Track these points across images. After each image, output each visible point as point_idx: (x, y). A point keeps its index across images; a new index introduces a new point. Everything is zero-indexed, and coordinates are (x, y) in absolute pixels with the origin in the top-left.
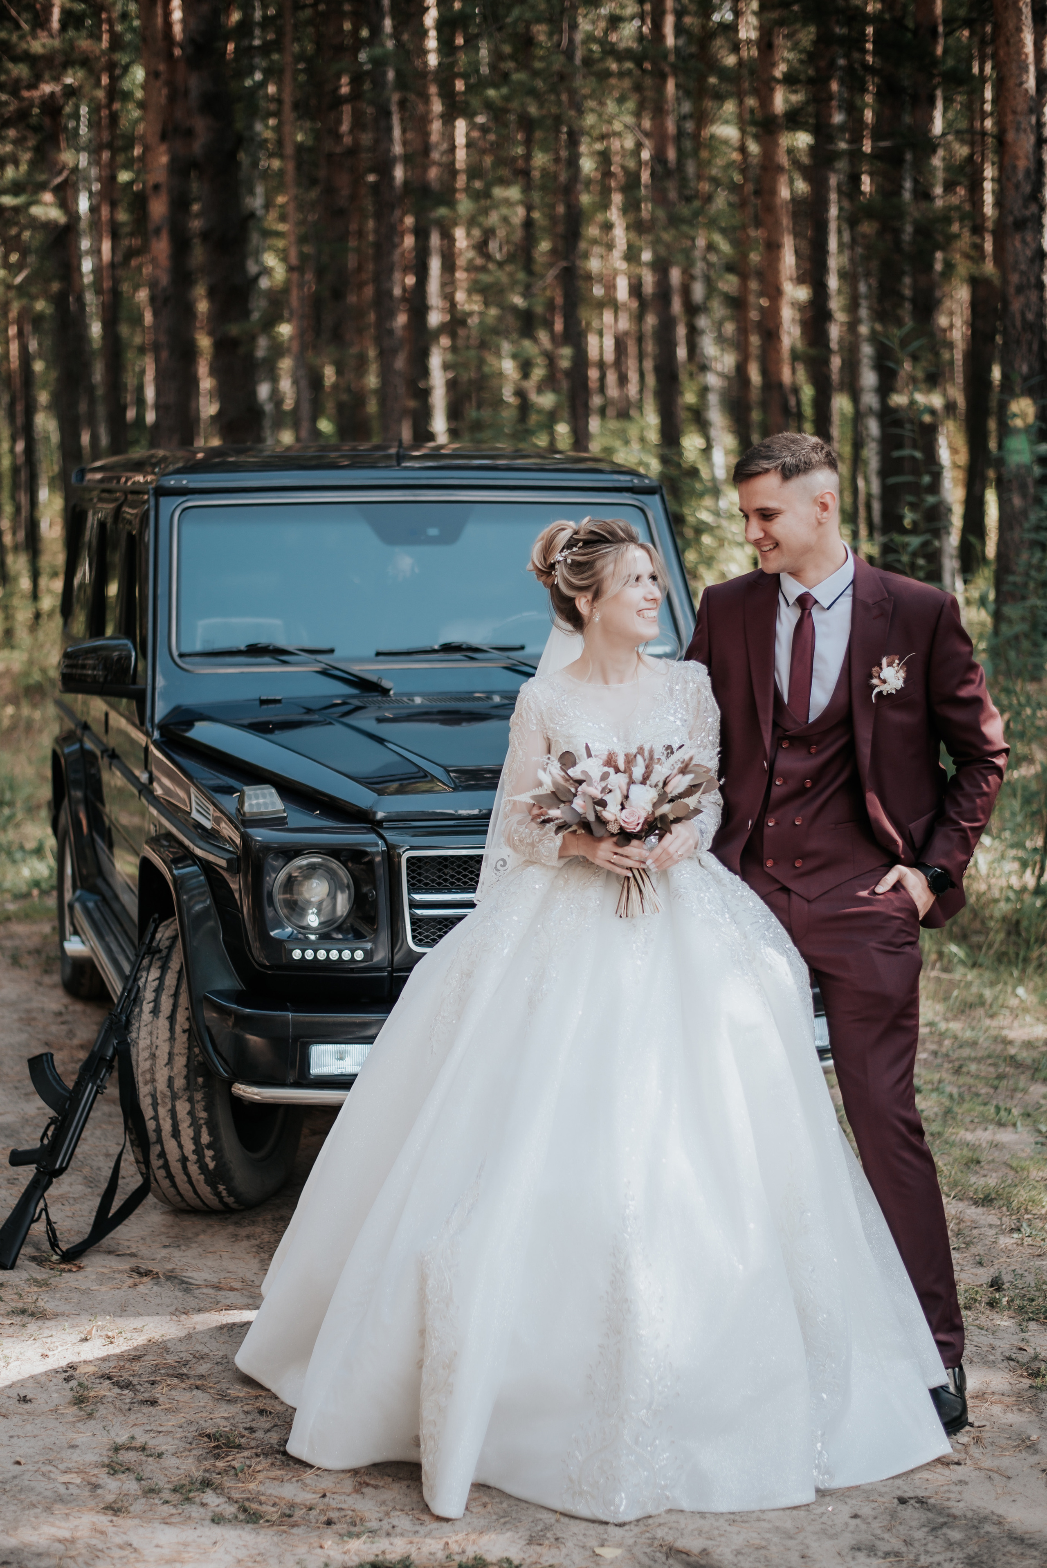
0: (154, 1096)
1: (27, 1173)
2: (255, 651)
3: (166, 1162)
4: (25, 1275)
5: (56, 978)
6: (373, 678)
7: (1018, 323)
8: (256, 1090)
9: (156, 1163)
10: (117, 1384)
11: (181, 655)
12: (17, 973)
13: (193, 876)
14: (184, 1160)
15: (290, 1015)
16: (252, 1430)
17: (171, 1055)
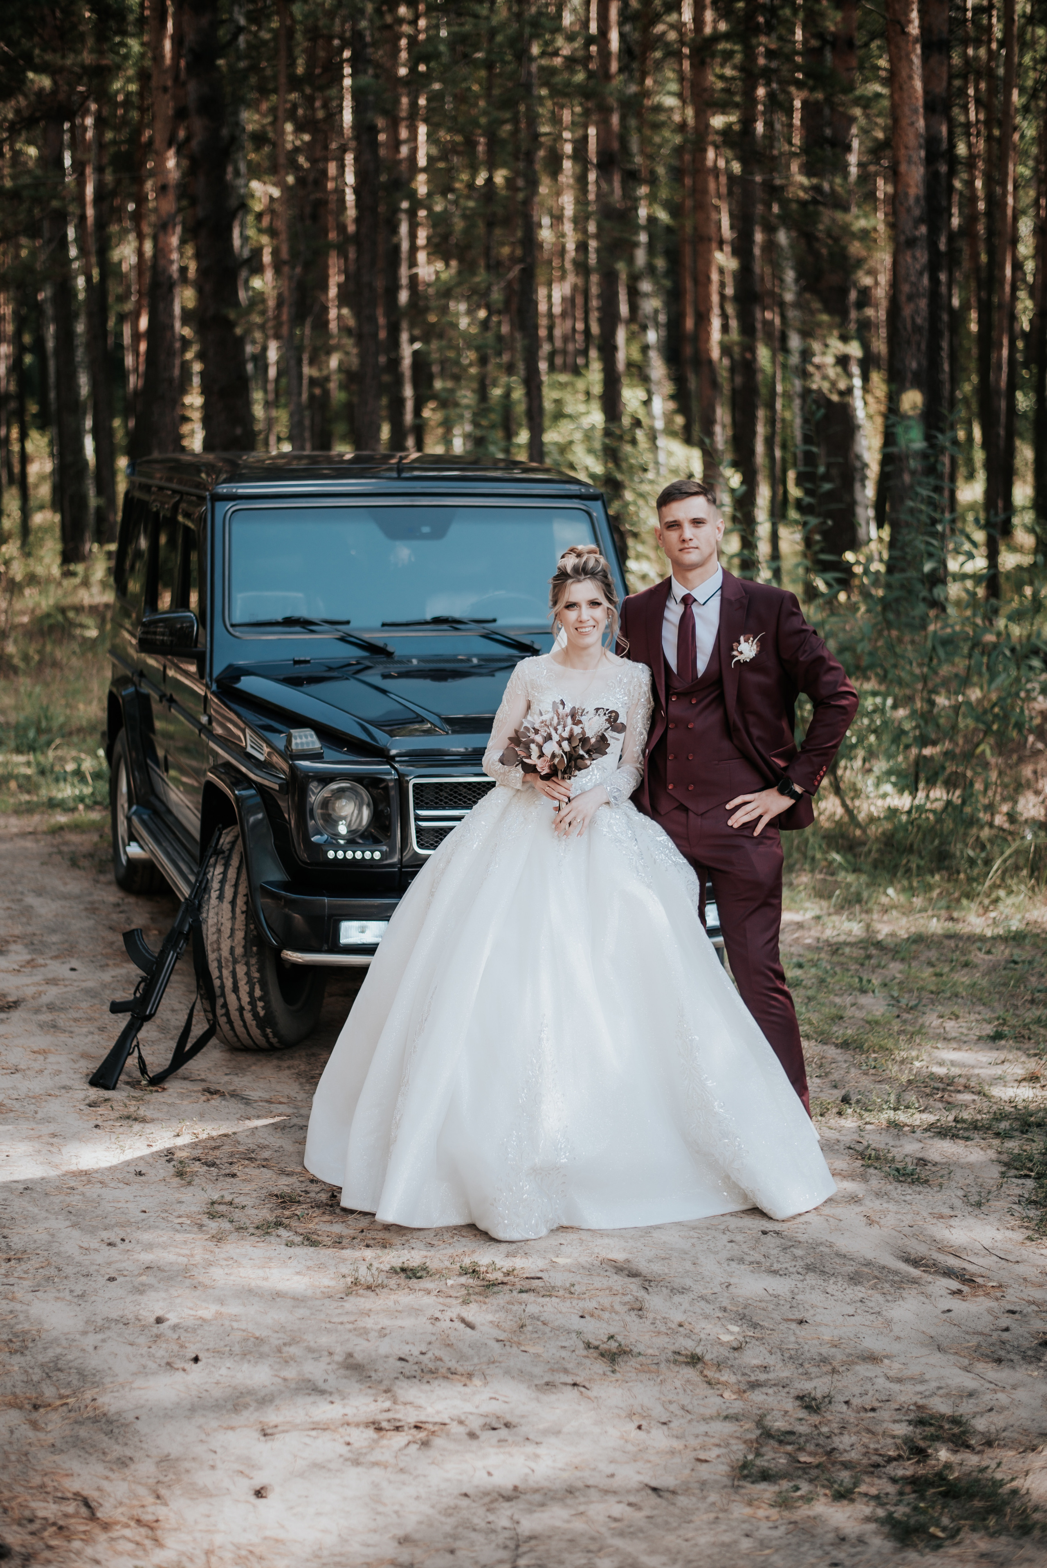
0: (219, 961)
1: (123, 1021)
2: (289, 622)
3: (228, 1011)
4: (125, 1094)
5: (110, 877)
6: (381, 644)
7: (909, 326)
8: (299, 955)
9: (220, 1011)
10: (205, 1164)
11: (233, 626)
12: (78, 873)
13: (252, 796)
14: (241, 1009)
15: (326, 899)
16: (307, 1192)
17: (232, 930)
